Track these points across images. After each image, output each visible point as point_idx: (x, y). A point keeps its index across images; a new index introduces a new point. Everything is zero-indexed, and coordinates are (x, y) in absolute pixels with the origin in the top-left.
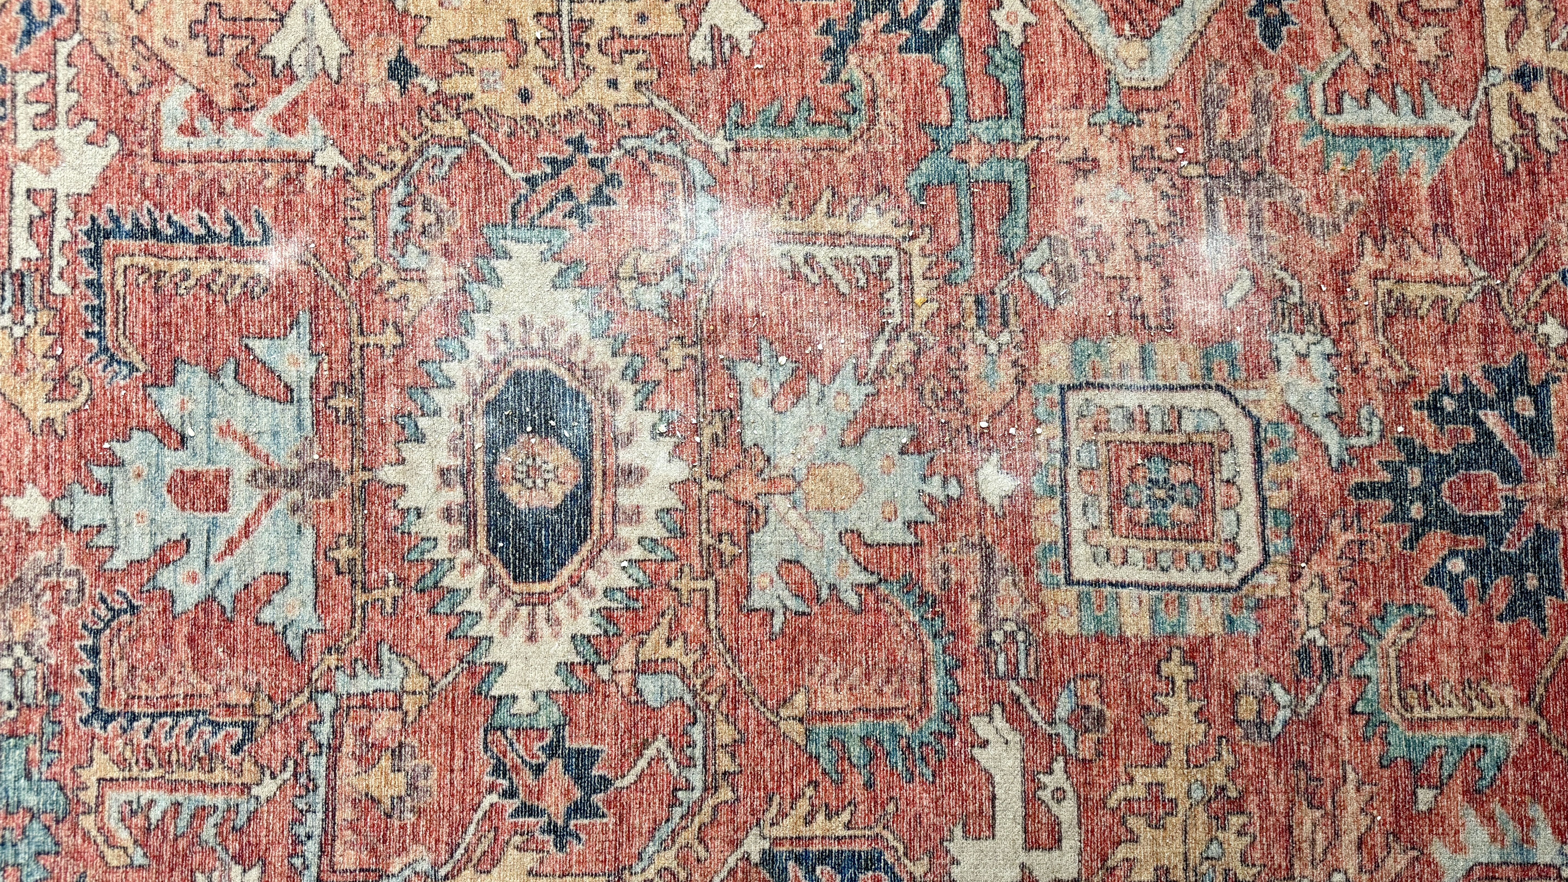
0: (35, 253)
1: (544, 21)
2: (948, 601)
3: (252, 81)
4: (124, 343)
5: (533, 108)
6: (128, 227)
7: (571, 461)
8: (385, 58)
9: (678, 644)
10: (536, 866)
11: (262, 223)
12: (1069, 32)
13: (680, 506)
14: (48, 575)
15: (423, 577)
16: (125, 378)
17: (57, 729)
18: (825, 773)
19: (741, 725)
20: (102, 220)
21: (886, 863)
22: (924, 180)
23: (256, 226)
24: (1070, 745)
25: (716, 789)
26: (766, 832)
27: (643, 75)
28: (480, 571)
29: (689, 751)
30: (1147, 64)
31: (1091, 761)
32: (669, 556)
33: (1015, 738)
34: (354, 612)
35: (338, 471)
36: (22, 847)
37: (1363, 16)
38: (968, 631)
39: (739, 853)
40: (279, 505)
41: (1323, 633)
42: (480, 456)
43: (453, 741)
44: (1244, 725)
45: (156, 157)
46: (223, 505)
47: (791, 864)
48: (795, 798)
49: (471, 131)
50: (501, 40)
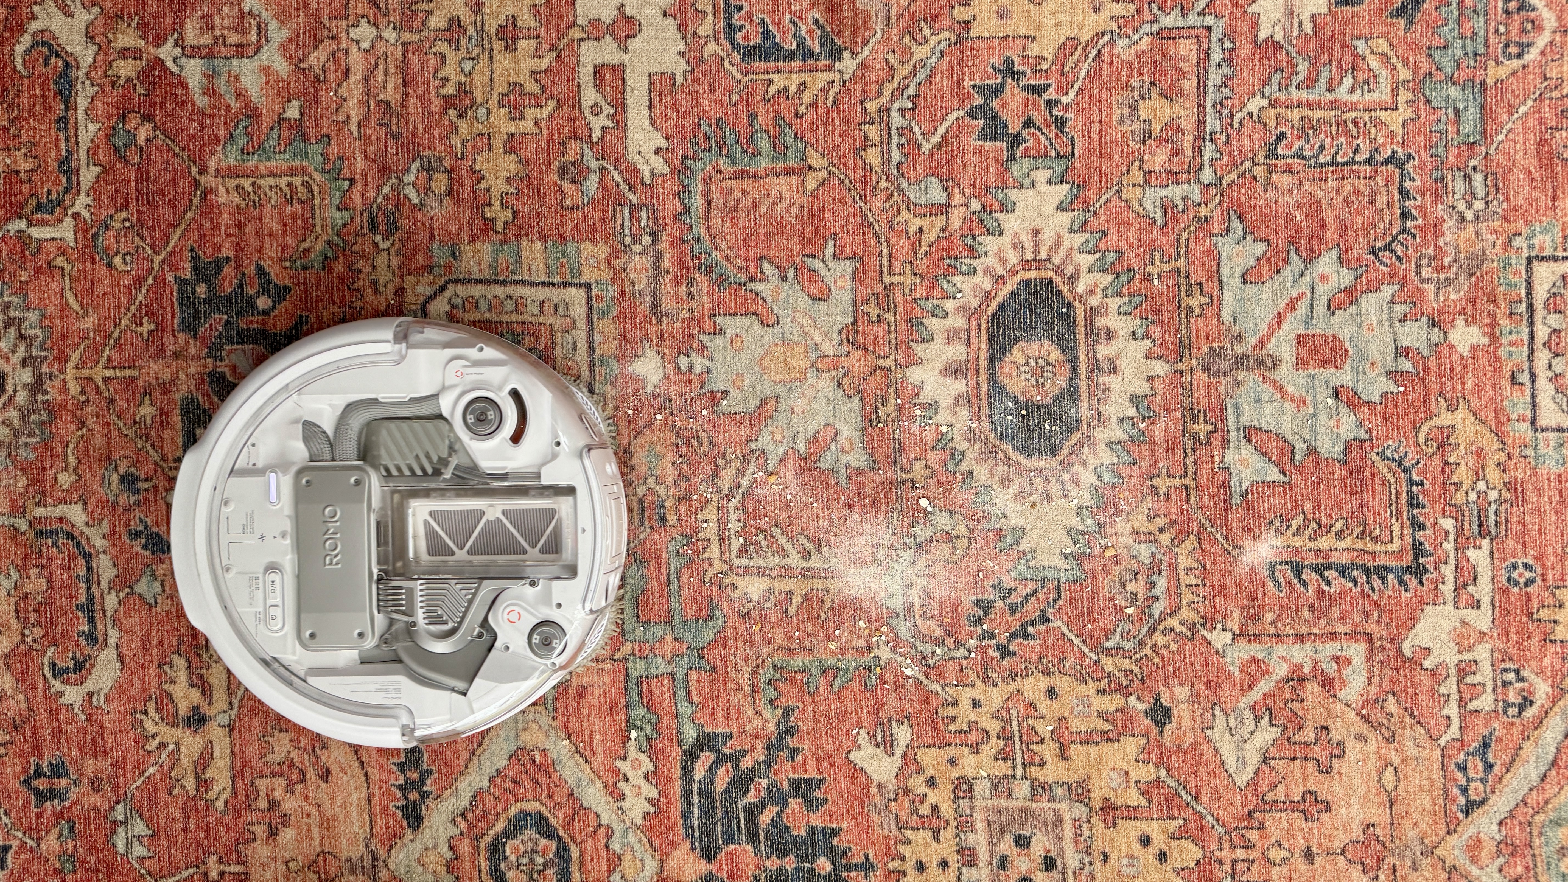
0: (1471, 553)
1: (1037, 760)
2: (688, 268)
3: (1289, 705)
4: (1390, 477)
5: (1044, 683)
6: (1391, 577)
7: (1006, 382)
8: (1175, 726)
9: (913, 230)
10: (1029, 44)
11: (1274, 580)
12: (588, 753)
13: (913, 345)
14: (1447, 279)
15: (1129, 282)
16: (1388, 446)
17: (1434, 150)
18: (790, 125)
19: (860, 163)
20: (1414, 583)
21: (738, 52)
22: (710, 624)
23: (1281, 579)
24: (587, 150)
25: (880, 111)
26: (838, 75)
27: (950, 711)
28: (1081, 288)
29: (903, 141)
30: (521, 726)
31: (570, 138)
32: (922, 302)
33: (633, 157)
34: (1187, 251)
35: (1204, 370)
36: (1459, 53)
37: (335, 770)
38: (672, 244)
39: (860, 58)
40: (1253, 340)
41: (376, 245)
42: (1083, 385)
43: (1101, 146)
44: (442, 169)
45: (1369, 638)
46: (1300, 340)
47: (817, 50)
48: (814, 104)
49: (1097, 662)
50: (1073, 742)
